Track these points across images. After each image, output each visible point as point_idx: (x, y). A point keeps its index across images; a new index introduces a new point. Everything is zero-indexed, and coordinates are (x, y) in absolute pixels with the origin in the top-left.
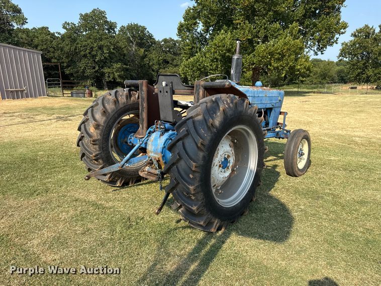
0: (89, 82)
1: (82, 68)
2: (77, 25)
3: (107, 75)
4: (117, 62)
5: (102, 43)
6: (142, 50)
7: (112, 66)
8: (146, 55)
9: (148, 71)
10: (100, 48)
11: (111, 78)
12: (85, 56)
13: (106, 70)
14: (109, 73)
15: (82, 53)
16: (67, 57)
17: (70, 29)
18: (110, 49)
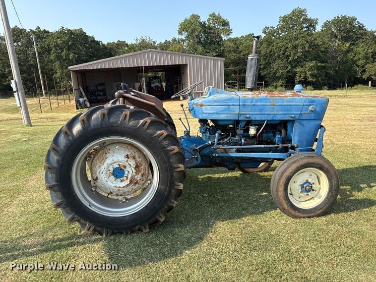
0: (280, 82)
1: (275, 69)
2: (276, 28)
3: (298, 75)
4: (311, 60)
5: (297, 42)
6: (347, 44)
7: (305, 64)
8: (352, 49)
9: (351, 67)
10: (295, 47)
11: (302, 77)
12: (279, 57)
13: (298, 69)
14: (301, 72)
15: (277, 54)
16: (265, 60)
17: (269, 33)
18: (305, 47)
